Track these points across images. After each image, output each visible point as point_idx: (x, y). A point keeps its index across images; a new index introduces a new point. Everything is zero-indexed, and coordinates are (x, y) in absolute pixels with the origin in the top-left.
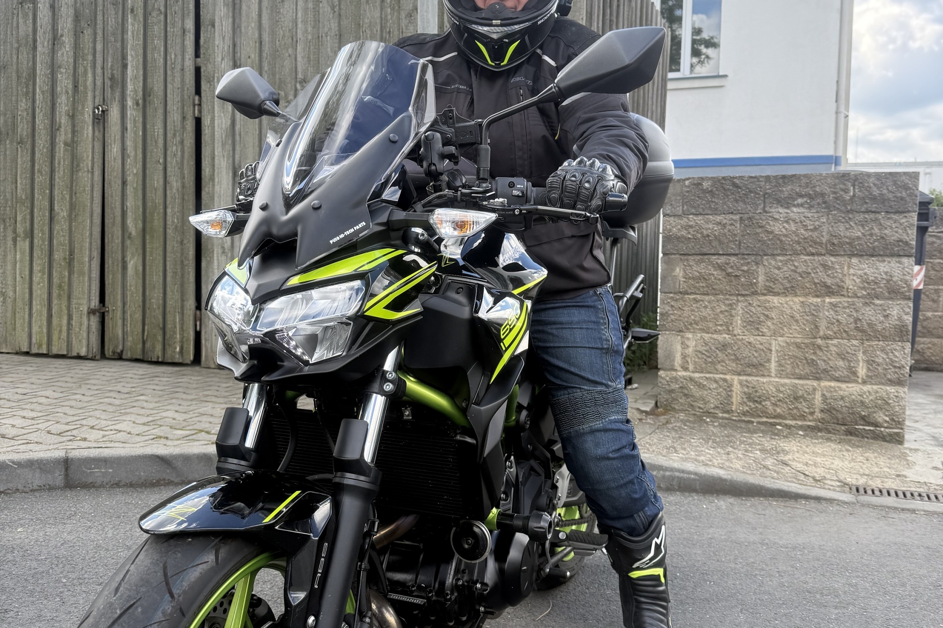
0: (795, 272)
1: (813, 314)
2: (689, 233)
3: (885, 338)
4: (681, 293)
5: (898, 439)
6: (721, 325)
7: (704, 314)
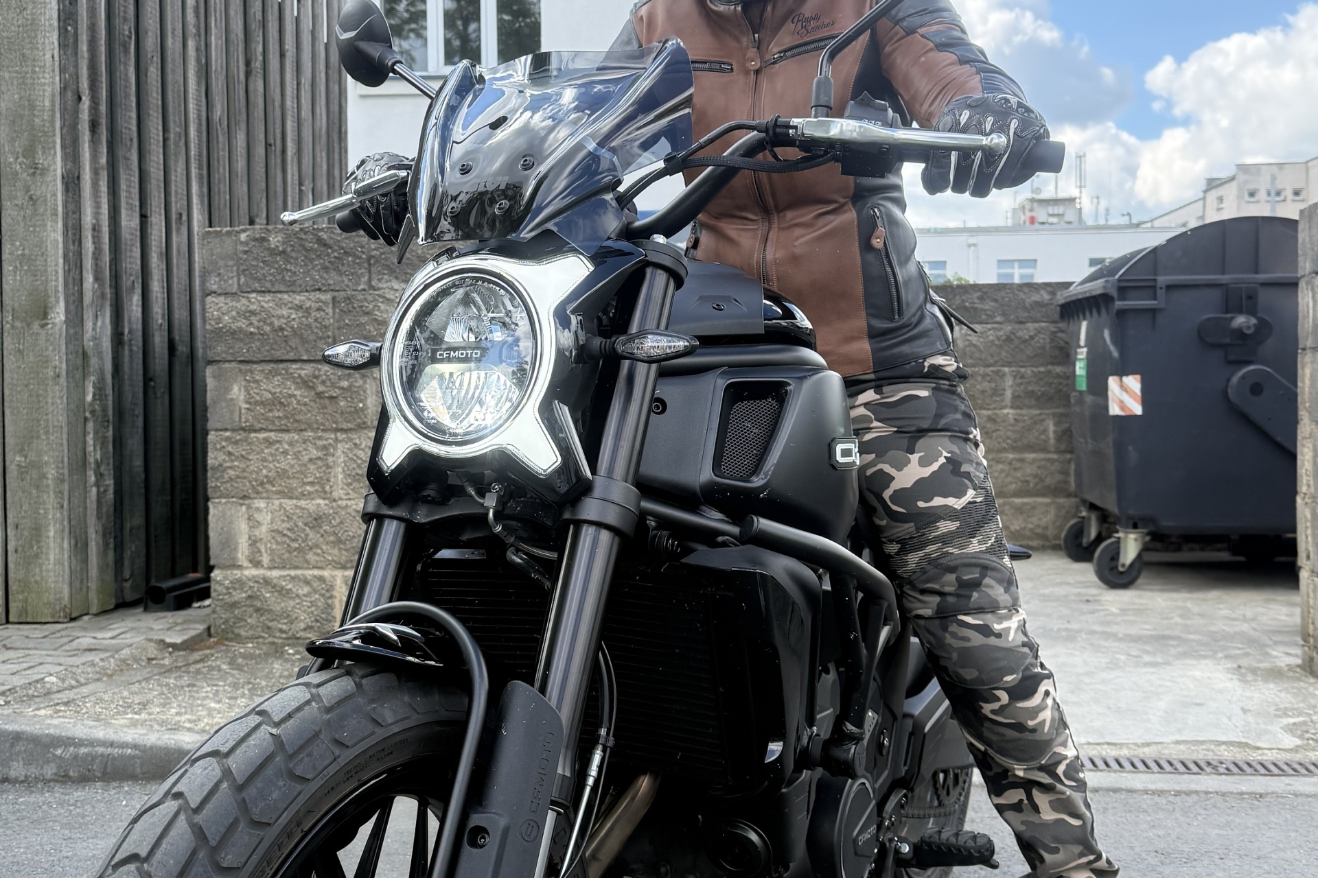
2: (251, 324)
4: (243, 429)
6: (312, 483)
7: (283, 465)
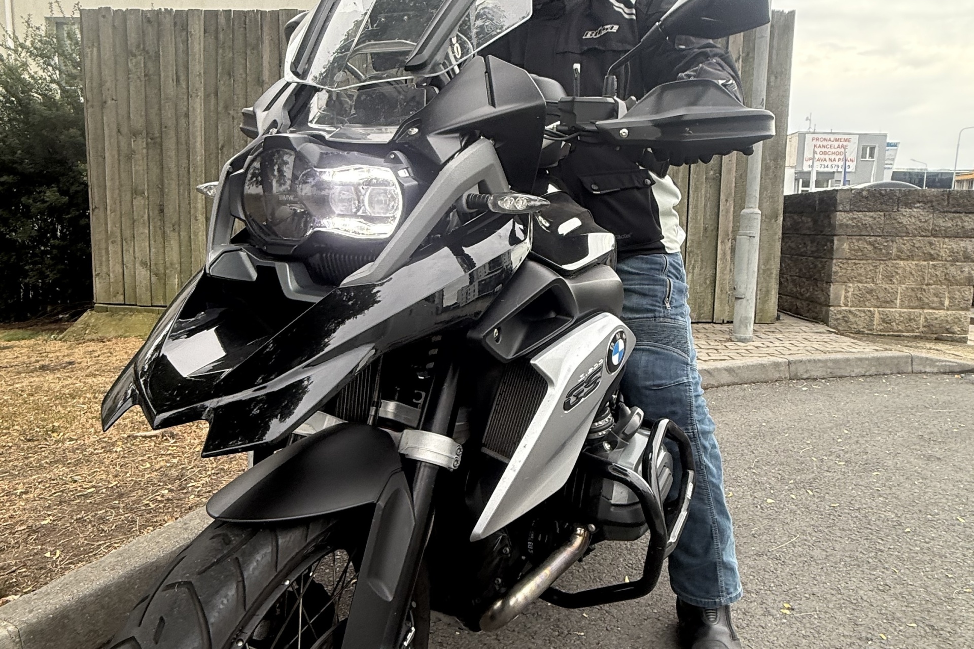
1: (921, 270)
2: (853, 222)
3: (961, 284)
4: (846, 259)
5: (964, 341)
6: (869, 278)
7: (860, 272)
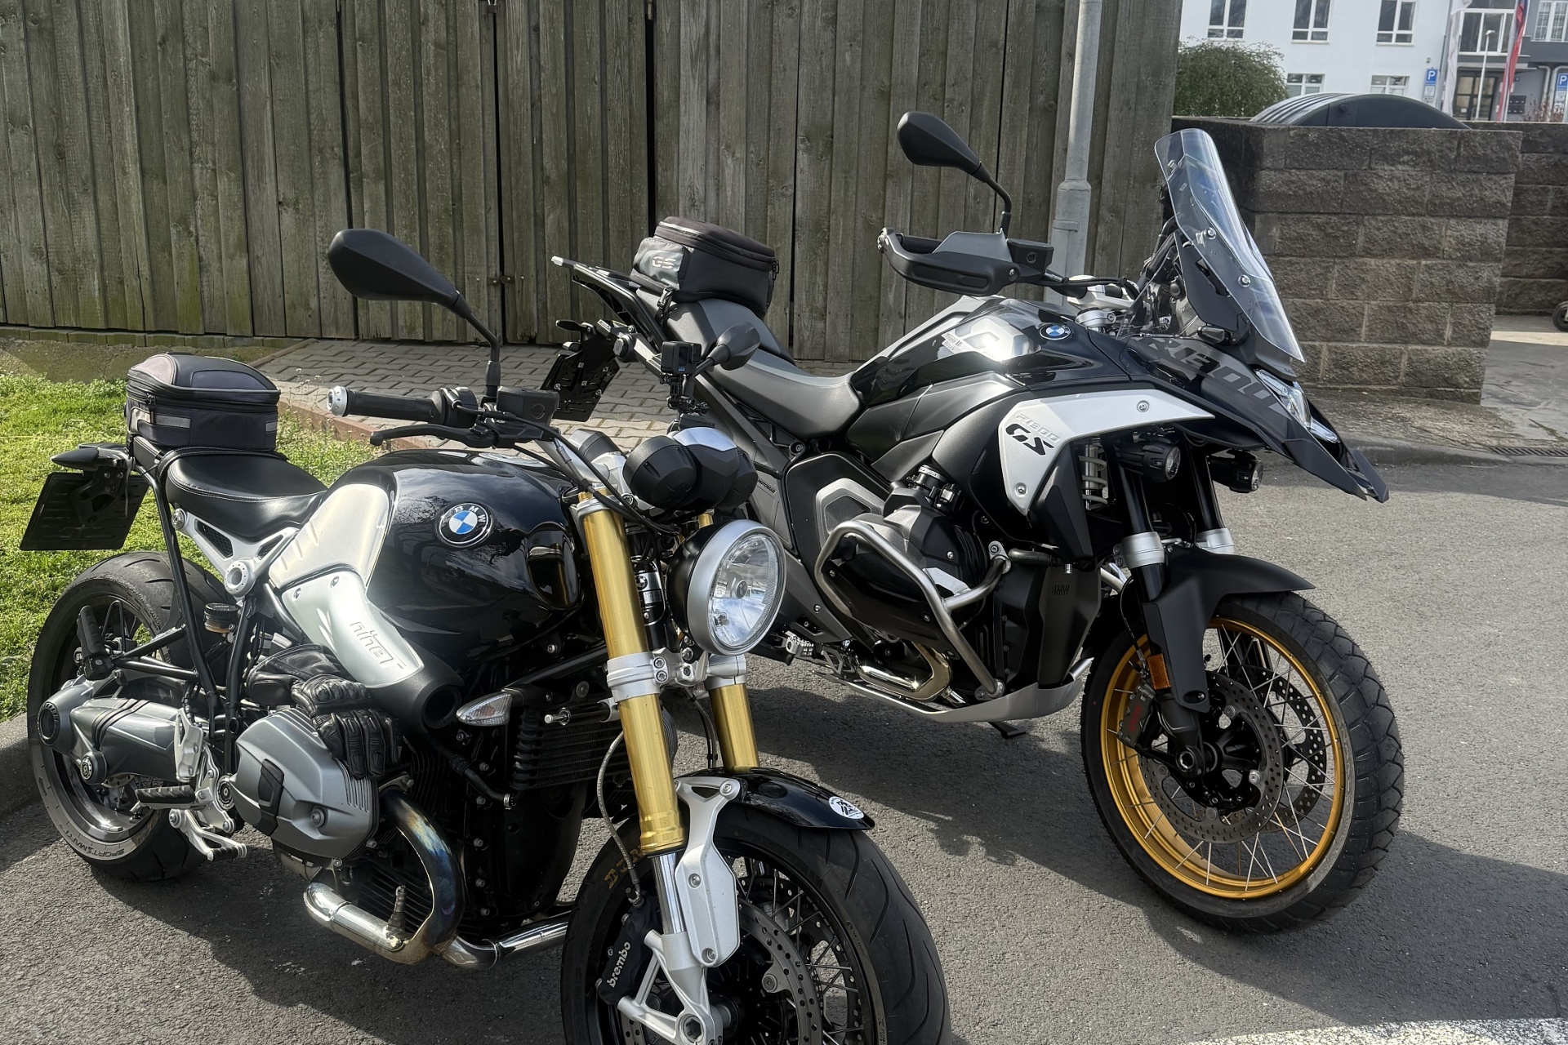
0: (1395, 233)
1: (1408, 275)
2: (1290, 189)
3: (1474, 300)
5: (1475, 399)
6: (1315, 289)
7: (1298, 278)
